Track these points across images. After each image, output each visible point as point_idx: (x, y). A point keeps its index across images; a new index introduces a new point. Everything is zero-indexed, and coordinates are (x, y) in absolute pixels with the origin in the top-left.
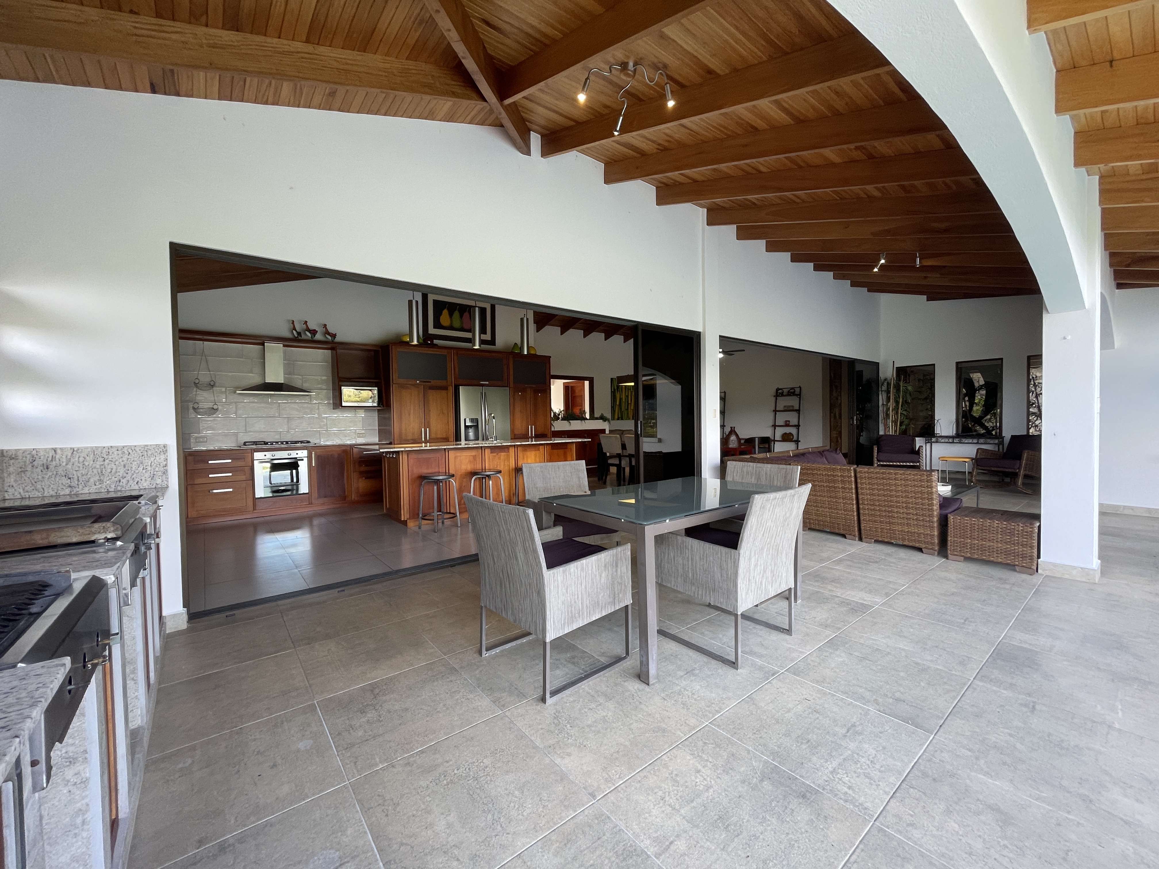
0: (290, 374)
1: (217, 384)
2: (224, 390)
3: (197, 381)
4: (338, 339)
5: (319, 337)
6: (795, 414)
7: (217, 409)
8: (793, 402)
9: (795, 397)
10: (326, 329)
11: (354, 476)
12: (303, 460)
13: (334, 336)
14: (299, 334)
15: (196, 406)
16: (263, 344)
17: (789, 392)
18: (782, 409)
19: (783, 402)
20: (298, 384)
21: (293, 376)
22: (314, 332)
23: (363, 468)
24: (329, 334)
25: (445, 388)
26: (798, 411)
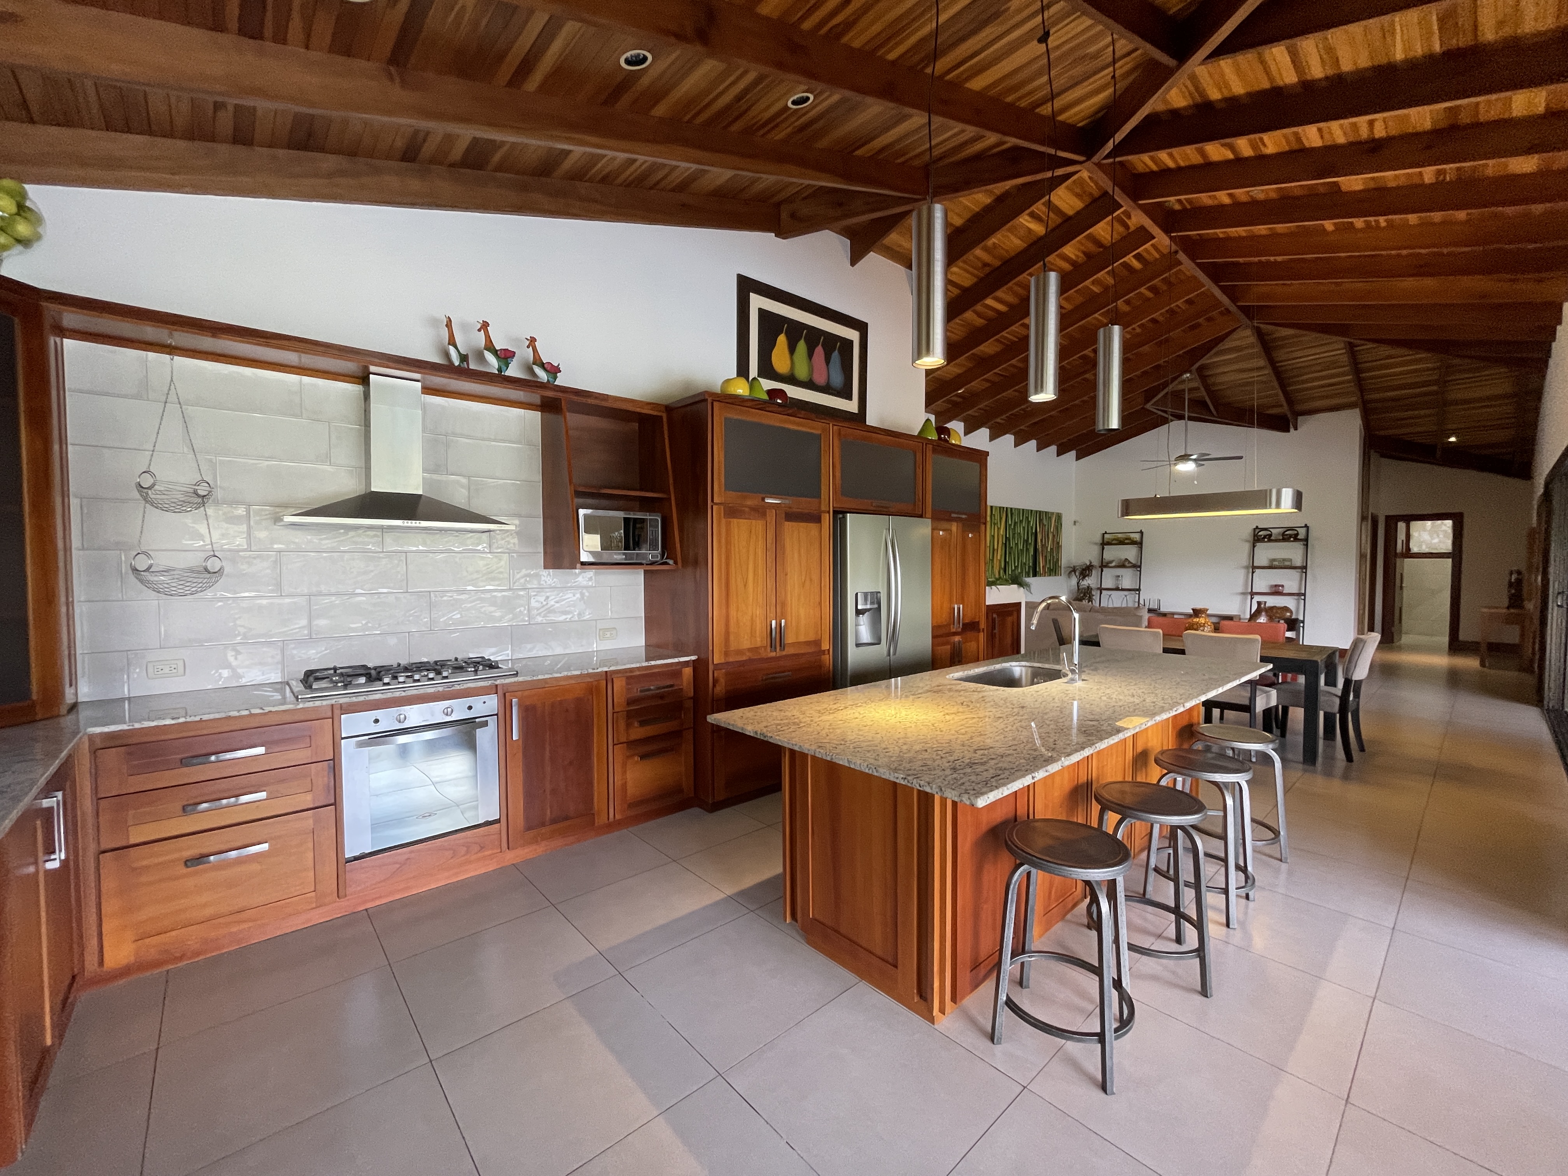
0: (436, 470)
1: (219, 494)
2: (241, 511)
3: (147, 481)
4: (561, 381)
5: (513, 371)
6: (1295, 574)
7: (220, 572)
8: (1292, 552)
9: (1296, 544)
10: (535, 350)
11: (617, 754)
12: (485, 724)
13: (554, 371)
14: (464, 358)
15: (142, 563)
16: (363, 379)
17: (1283, 534)
18: (1265, 563)
19: (1265, 553)
20: (459, 498)
21: (444, 478)
22: (505, 356)
23: (638, 732)
24: (542, 365)
25: (815, 518)
26: (1304, 568)
